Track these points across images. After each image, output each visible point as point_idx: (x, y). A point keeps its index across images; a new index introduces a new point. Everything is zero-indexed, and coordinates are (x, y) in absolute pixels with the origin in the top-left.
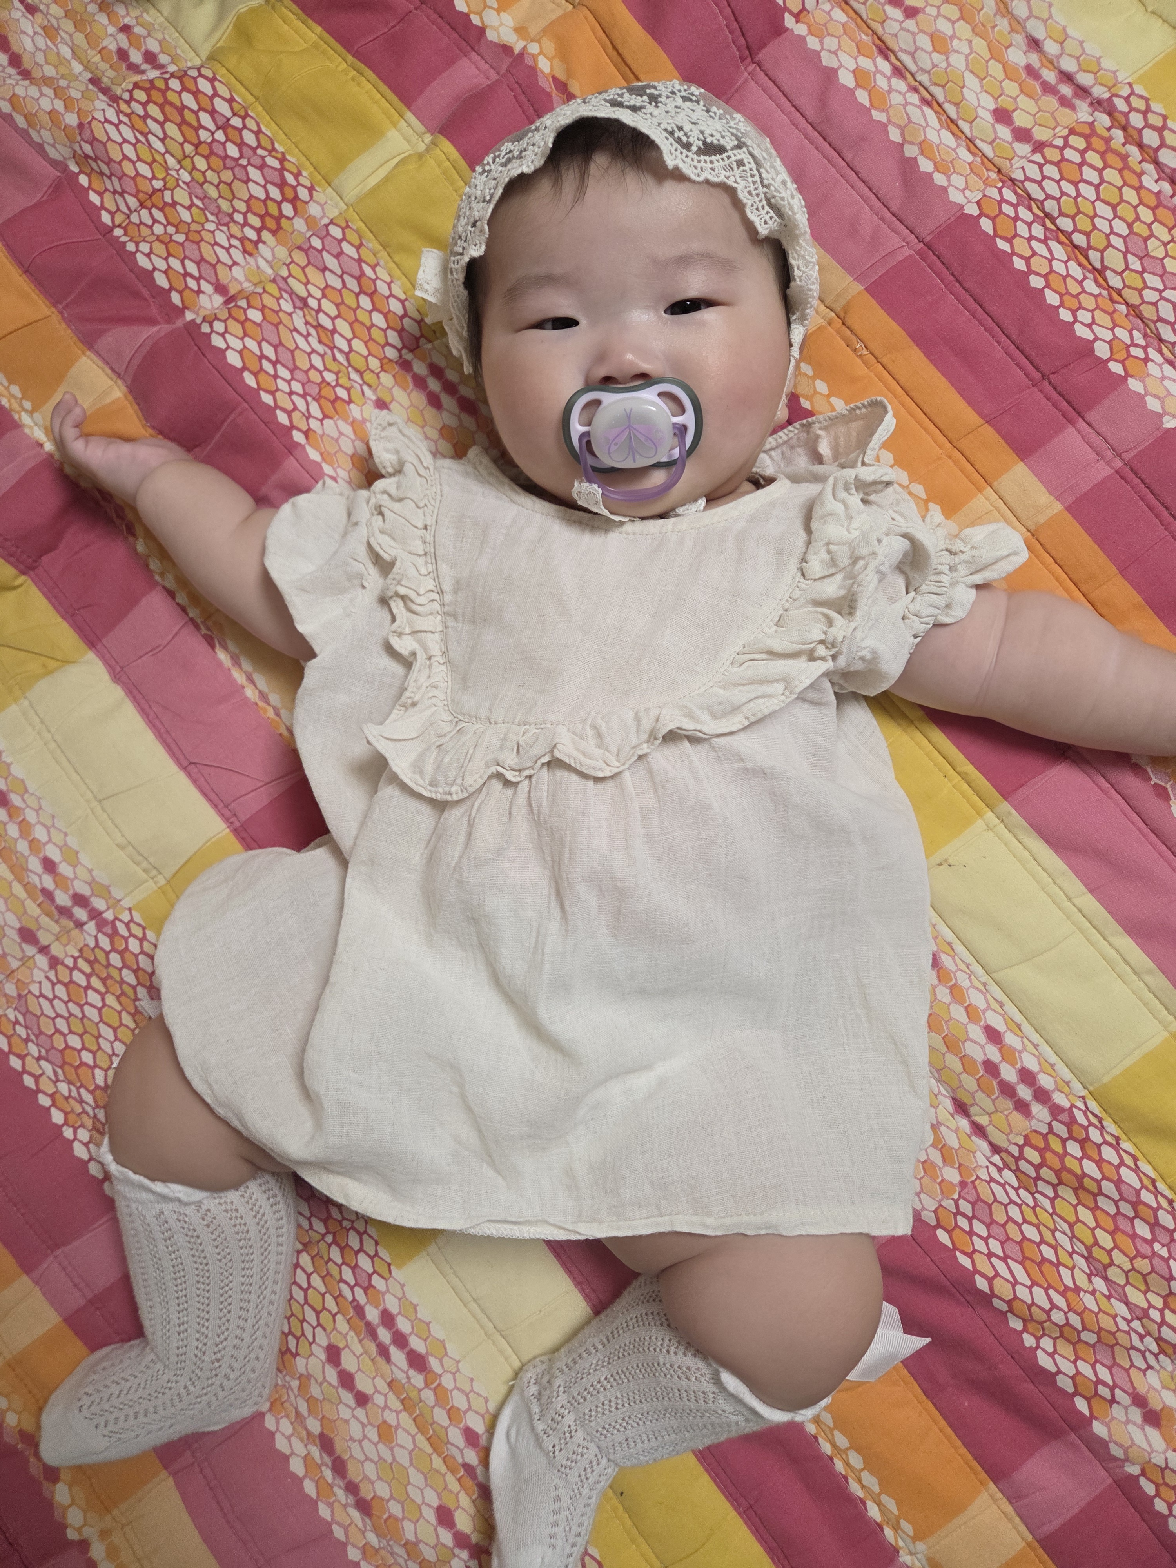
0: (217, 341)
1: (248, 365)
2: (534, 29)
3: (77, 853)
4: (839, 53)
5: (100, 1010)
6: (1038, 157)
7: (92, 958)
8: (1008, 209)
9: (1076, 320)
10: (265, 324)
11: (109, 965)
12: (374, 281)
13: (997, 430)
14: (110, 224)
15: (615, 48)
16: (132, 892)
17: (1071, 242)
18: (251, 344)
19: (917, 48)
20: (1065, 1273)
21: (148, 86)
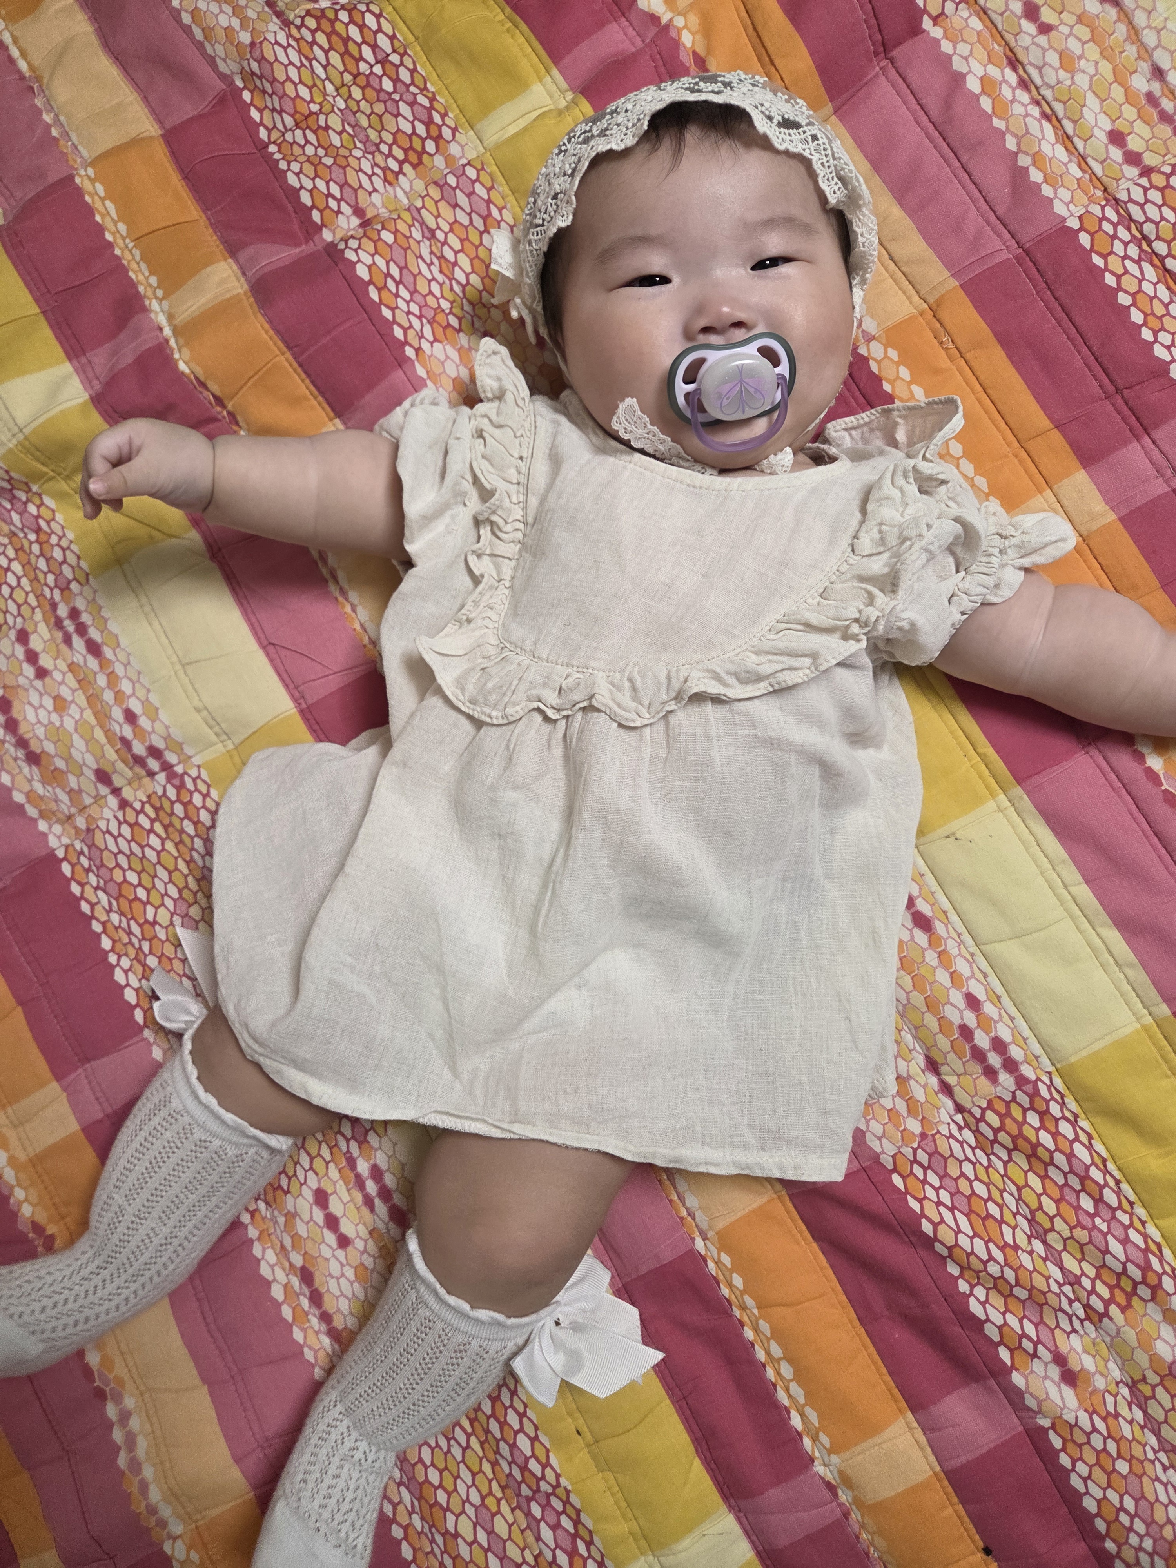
0: (350, 256)
1: (374, 280)
2: (682, 3)
3: (157, 709)
4: (970, 59)
5: (158, 853)
7: (158, 805)
8: (1107, 227)
9: (1156, 341)
10: (395, 246)
11: (173, 814)
13: (1065, 436)
14: (266, 139)
16: (203, 751)
17: (1164, 265)
18: (380, 262)
19: (1045, 64)
20: (1007, 1231)
21: (319, 14)
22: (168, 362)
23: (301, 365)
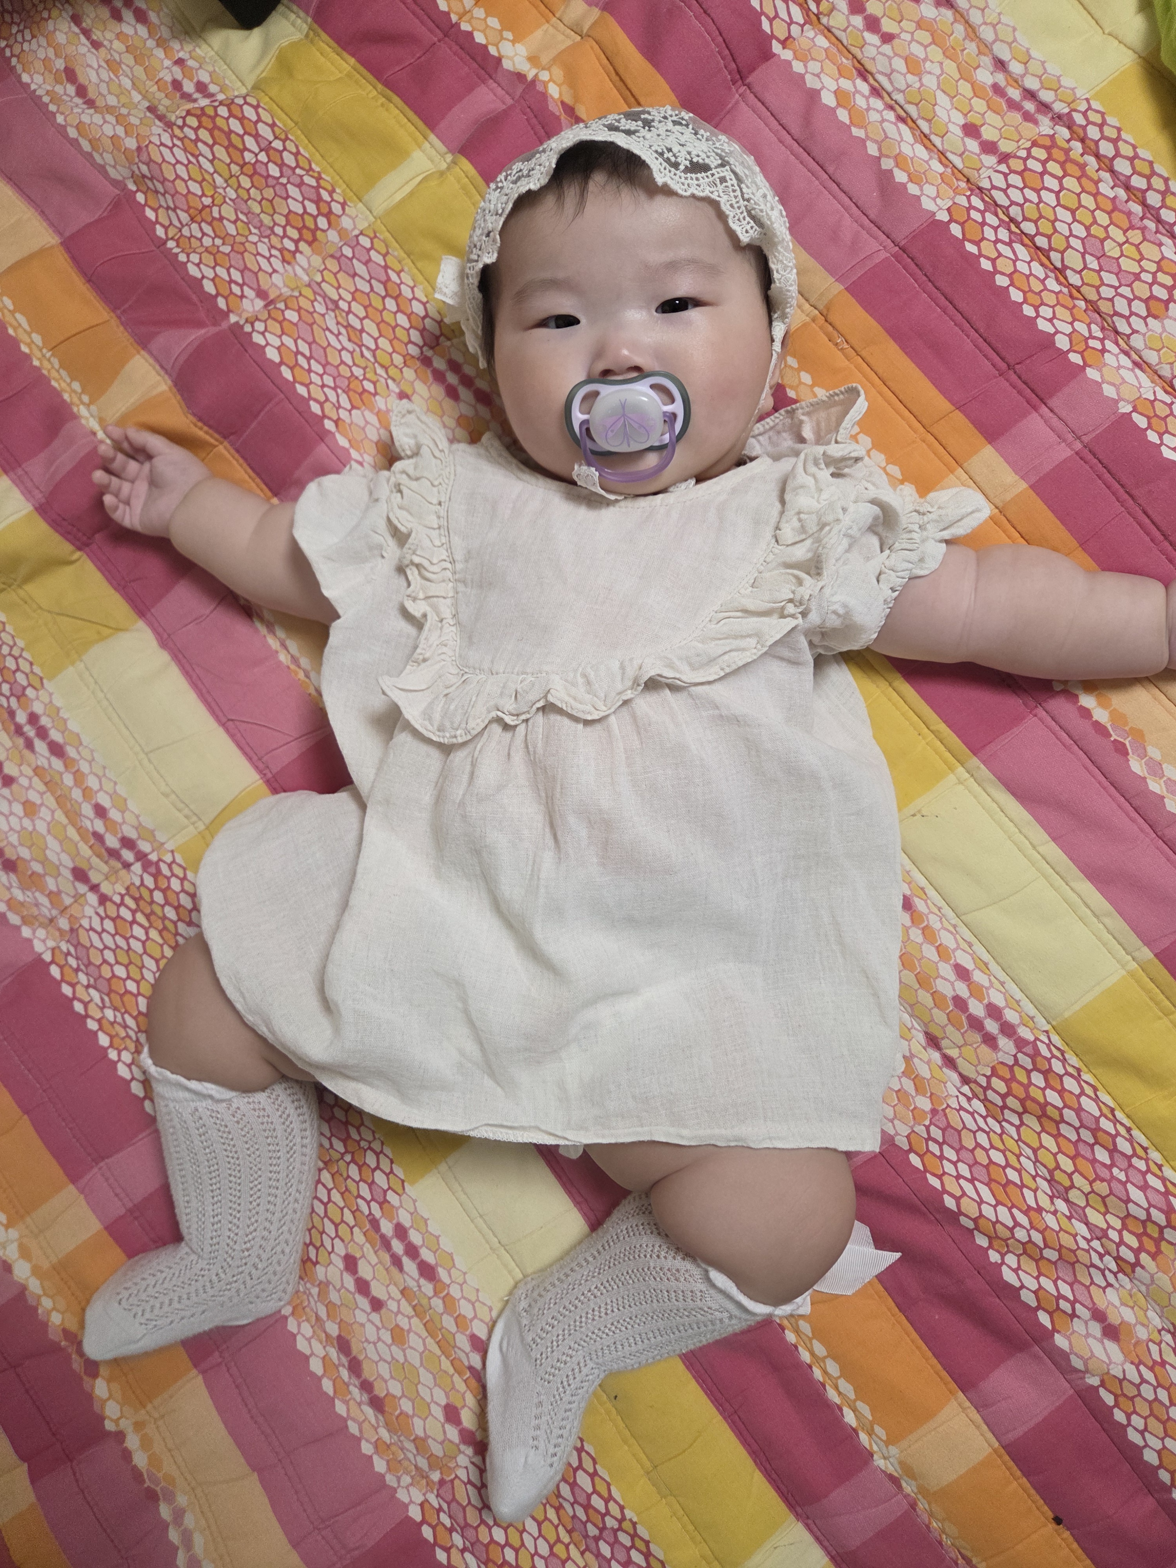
0: (258, 339)
1: (285, 360)
2: (545, 59)
3: (125, 800)
4: (822, 75)
6: (1003, 168)
7: (137, 895)
8: (975, 215)
9: (1038, 316)
10: (301, 324)
11: (152, 902)
12: (399, 285)
13: (967, 416)
14: (163, 236)
15: (617, 74)
16: (174, 836)
17: (1034, 244)
18: (288, 341)
19: (893, 71)
20: (1028, 1194)
21: (199, 112)
23: (238, 452)
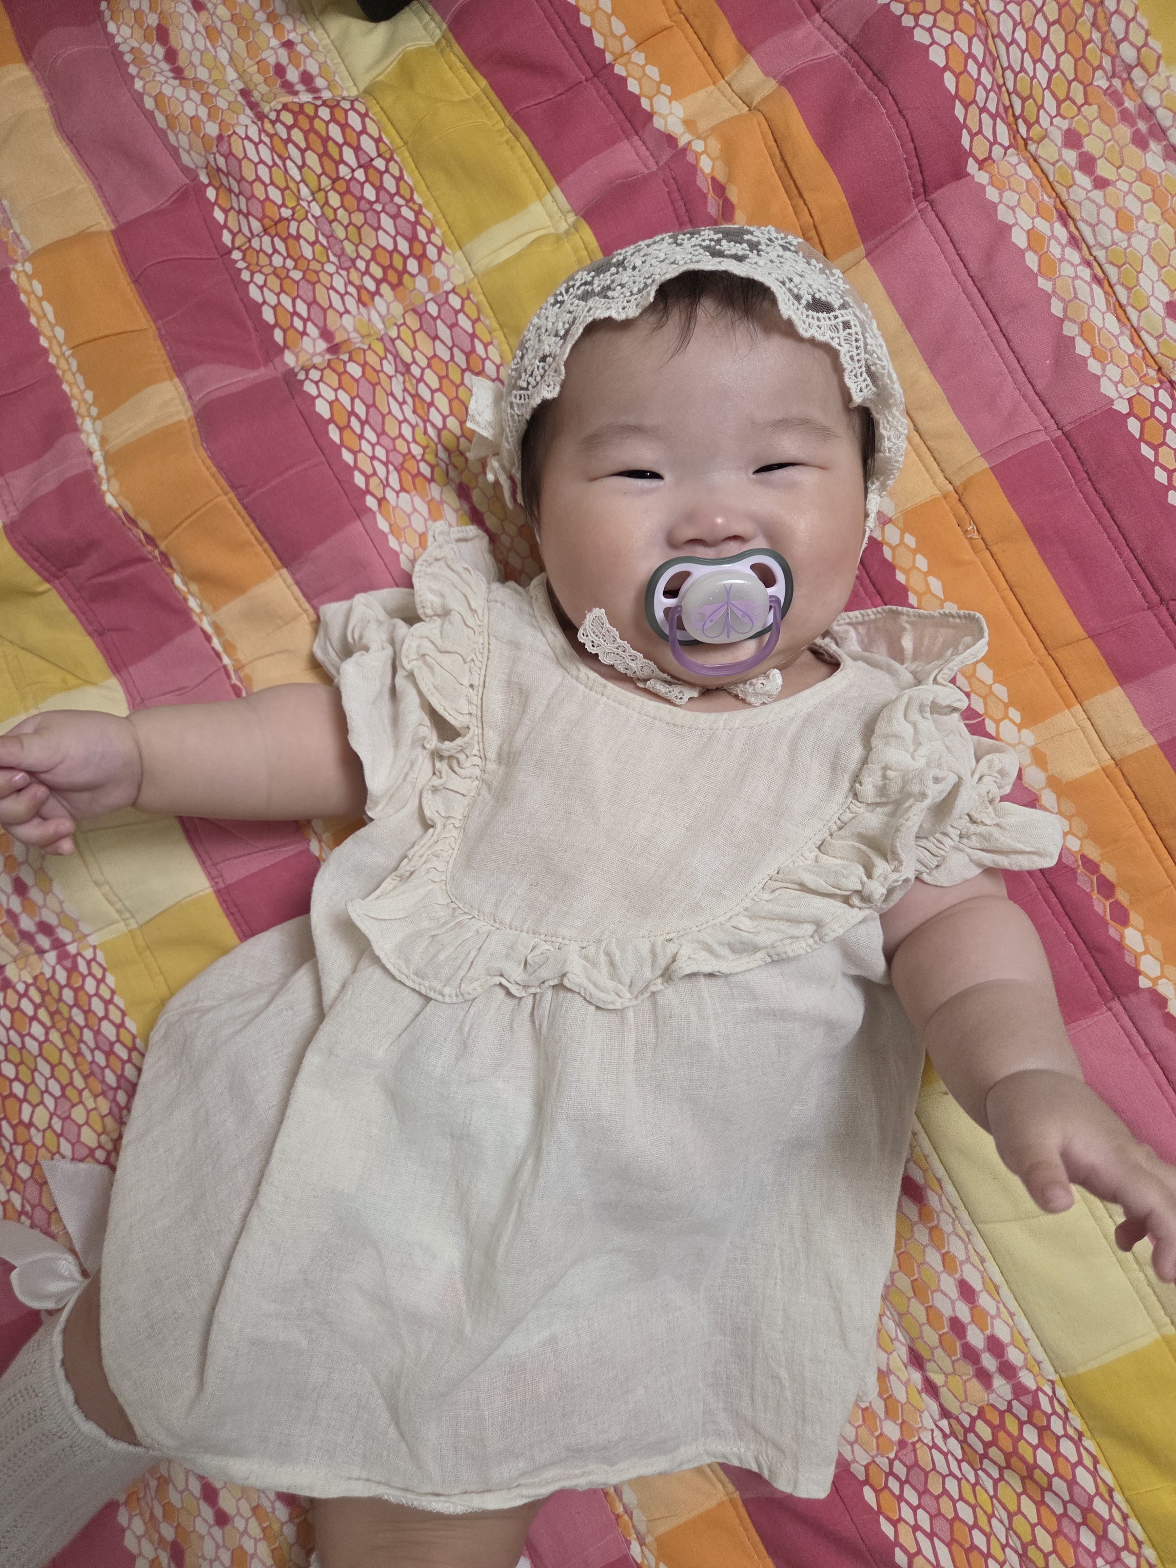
0: (310, 388)
1: (336, 418)
2: (703, 126)
3: (51, 880)
4: (1017, 210)
5: (41, 1044)
7: (45, 989)
8: (1160, 414)
10: (363, 381)
11: (60, 1000)
12: (483, 360)
13: (1100, 647)
14: (229, 244)
15: (783, 159)
16: (101, 929)
18: (344, 398)
19: (1099, 222)
21: (297, 109)
22: (95, 493)
23: (246, 508)
